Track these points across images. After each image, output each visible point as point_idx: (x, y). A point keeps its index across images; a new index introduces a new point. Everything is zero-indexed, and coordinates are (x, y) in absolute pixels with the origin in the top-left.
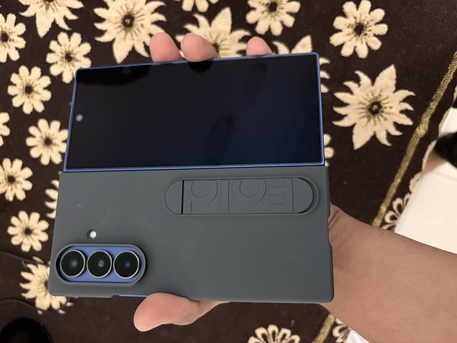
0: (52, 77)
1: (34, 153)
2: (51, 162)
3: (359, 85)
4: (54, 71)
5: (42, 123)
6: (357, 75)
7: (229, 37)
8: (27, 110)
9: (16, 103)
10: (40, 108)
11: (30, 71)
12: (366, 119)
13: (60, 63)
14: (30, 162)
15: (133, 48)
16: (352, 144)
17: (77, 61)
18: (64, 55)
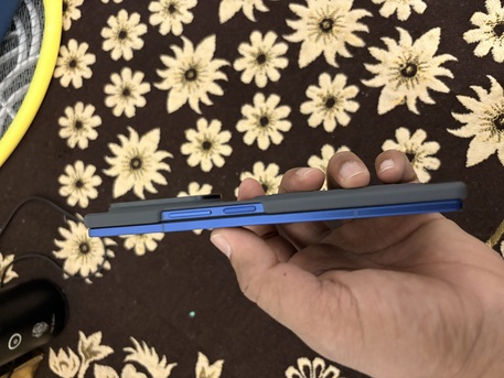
0: (149, 26)
1: (109, 102)
2: (123, 114)
3: (489, 92)
4: (154, 20)
5: (126, 72)
6: (489, 80)
7: (347, 14)
8: (115, 56)
9: (106, 46)
10: (128, 56)
11: (129, 15)
12: (489, 133)
13: (161, 13)
14: (103, 111)
15: (241, 9)
16: (465, 159)
17: (180, 13)
18: (168, 6)
